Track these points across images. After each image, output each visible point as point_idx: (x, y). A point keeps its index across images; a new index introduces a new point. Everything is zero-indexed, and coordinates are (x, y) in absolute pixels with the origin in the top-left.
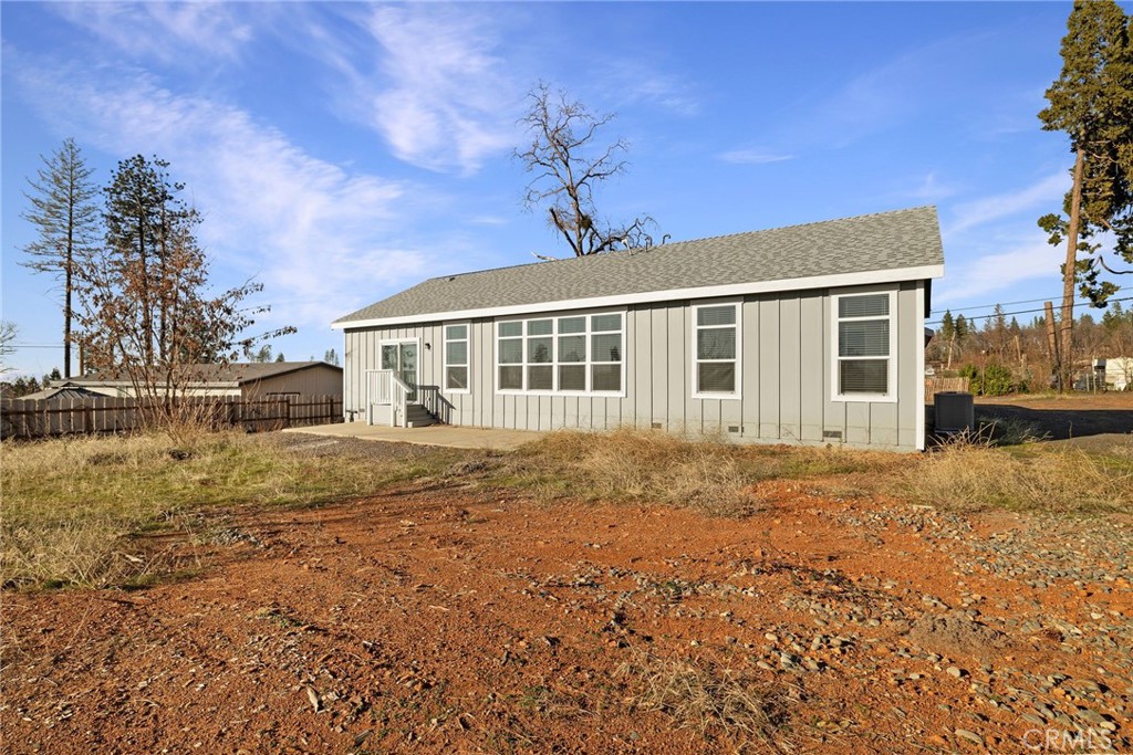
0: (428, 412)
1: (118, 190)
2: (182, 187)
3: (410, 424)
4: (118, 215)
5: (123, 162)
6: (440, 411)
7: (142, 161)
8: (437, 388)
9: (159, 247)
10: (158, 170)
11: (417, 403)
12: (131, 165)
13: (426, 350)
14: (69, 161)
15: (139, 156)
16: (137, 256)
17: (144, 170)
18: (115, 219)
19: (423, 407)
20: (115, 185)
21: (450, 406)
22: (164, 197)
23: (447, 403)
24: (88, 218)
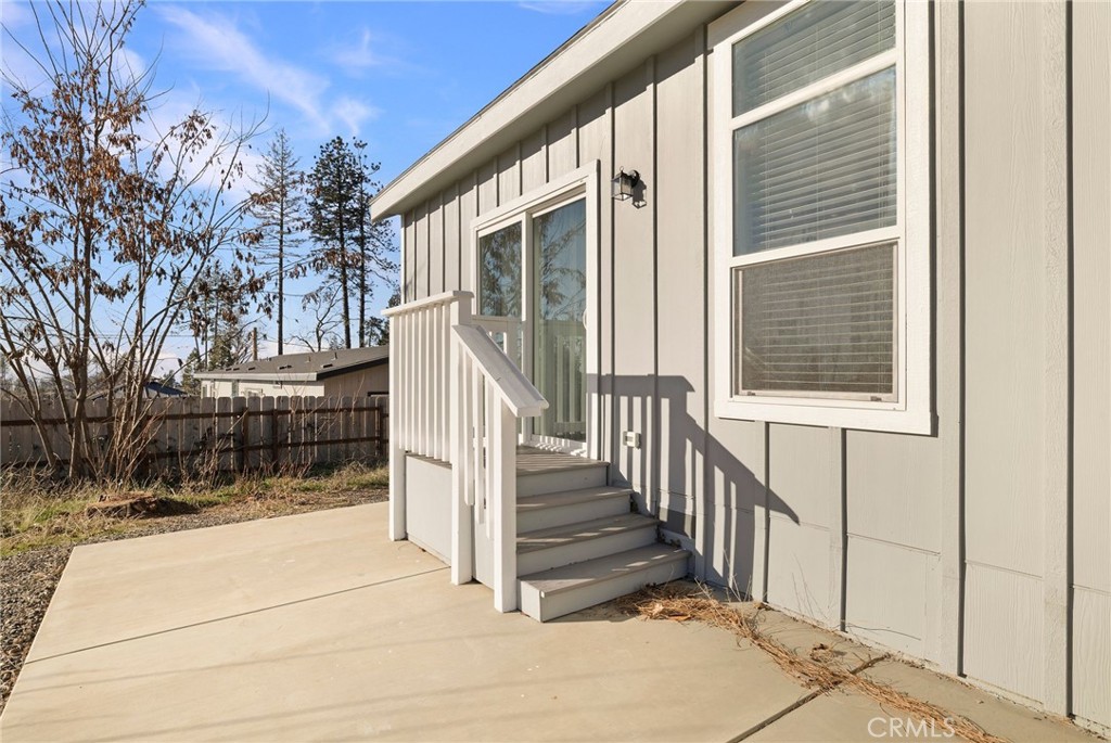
0: (635, 504)
1: (320, 175)
2: (378, 168)
3: (531, 595)
4: (320, 202)
5: (324, 146)
6: (694, 506)
7: (341, 143)
8: (677, 388)
9: (357, 233)
10: (356, 152)
11: (588, 451)
12: (331, 148)
13: (625, 205)
14: (280, 152)
15: (338, 138)
16: (338, 245)
17: (342, 152)
18: (318, 208)
19: (609, 476)
20: (318, 171)
21: (756, 495)
22: (362, 178)
23: (735, 470)
24: (295, 207)
